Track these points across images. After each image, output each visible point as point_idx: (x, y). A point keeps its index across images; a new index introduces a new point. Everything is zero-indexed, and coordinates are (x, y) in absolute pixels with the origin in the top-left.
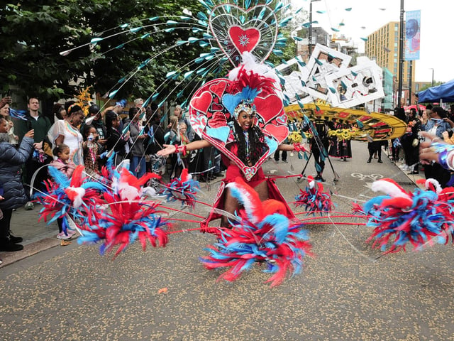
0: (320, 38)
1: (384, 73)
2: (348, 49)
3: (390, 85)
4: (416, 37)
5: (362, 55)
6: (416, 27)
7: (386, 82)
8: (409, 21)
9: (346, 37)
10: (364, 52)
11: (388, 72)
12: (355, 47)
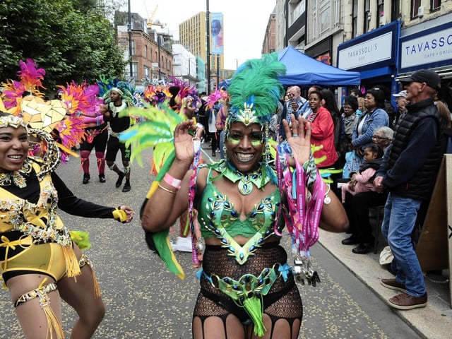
0: (138, 24)
1: (197, 61)
2: (164, 36)
3: (202, 72)
4: (219, 35)
5: (177, 42)
6: (219, 27)
7: (199, 69)
8: (214, 21)
9: (161, 22)
10: (178, 39)
11: (201, 60)
12: (170, 34)
